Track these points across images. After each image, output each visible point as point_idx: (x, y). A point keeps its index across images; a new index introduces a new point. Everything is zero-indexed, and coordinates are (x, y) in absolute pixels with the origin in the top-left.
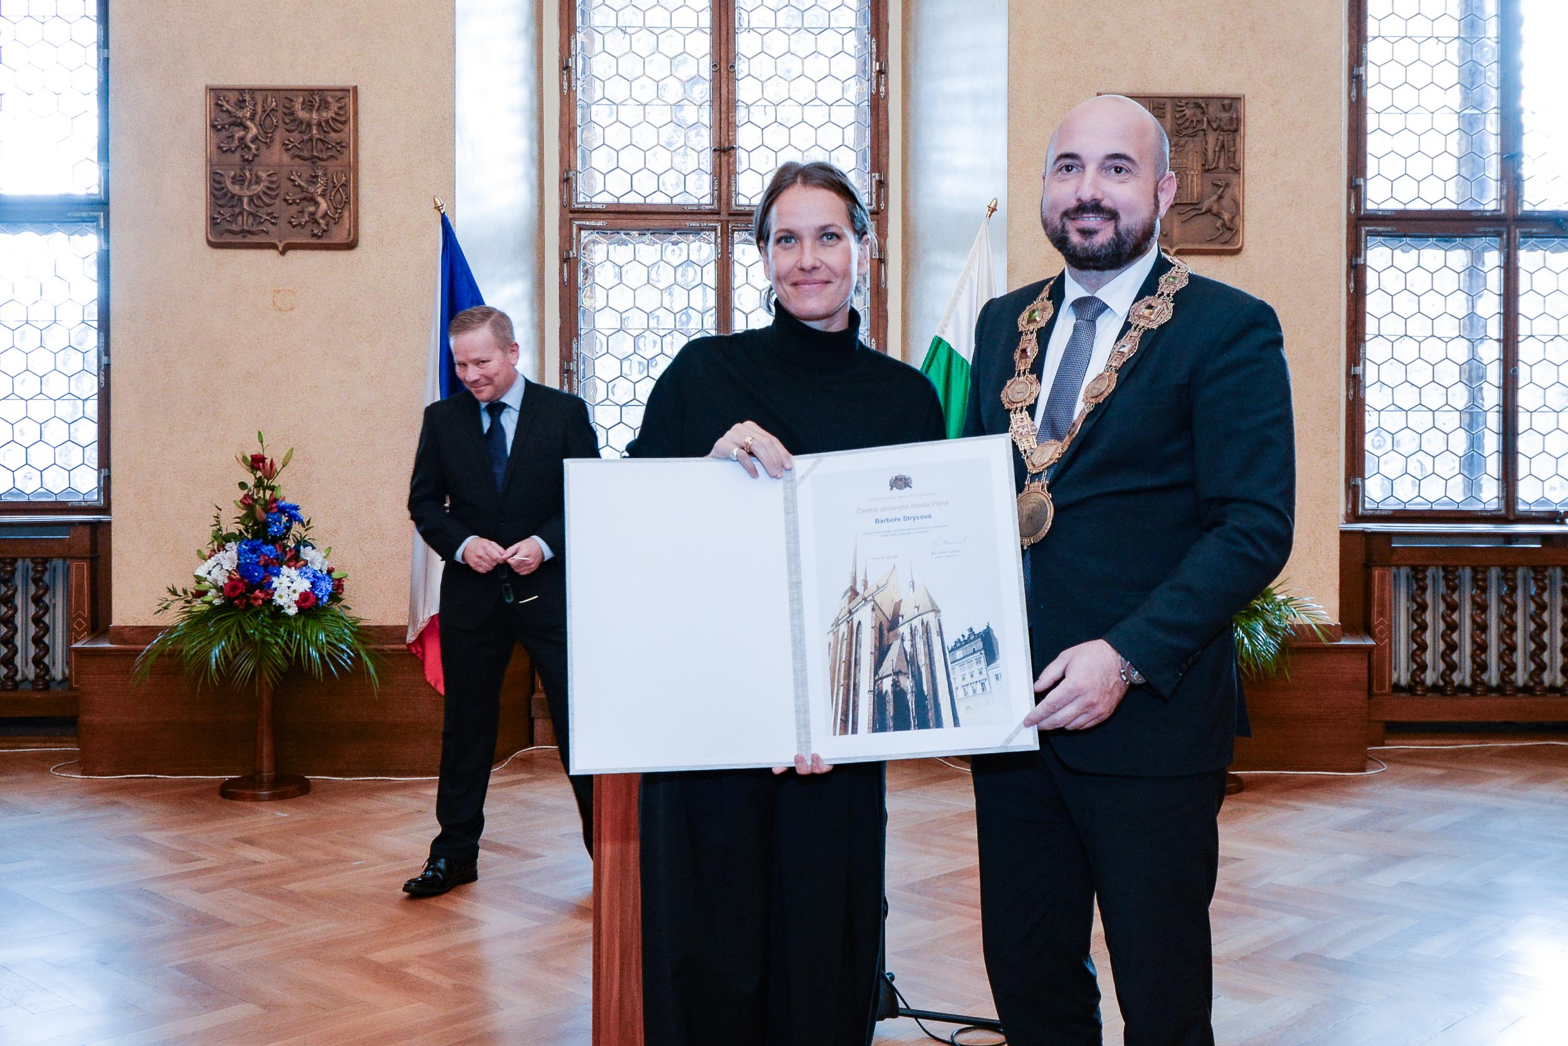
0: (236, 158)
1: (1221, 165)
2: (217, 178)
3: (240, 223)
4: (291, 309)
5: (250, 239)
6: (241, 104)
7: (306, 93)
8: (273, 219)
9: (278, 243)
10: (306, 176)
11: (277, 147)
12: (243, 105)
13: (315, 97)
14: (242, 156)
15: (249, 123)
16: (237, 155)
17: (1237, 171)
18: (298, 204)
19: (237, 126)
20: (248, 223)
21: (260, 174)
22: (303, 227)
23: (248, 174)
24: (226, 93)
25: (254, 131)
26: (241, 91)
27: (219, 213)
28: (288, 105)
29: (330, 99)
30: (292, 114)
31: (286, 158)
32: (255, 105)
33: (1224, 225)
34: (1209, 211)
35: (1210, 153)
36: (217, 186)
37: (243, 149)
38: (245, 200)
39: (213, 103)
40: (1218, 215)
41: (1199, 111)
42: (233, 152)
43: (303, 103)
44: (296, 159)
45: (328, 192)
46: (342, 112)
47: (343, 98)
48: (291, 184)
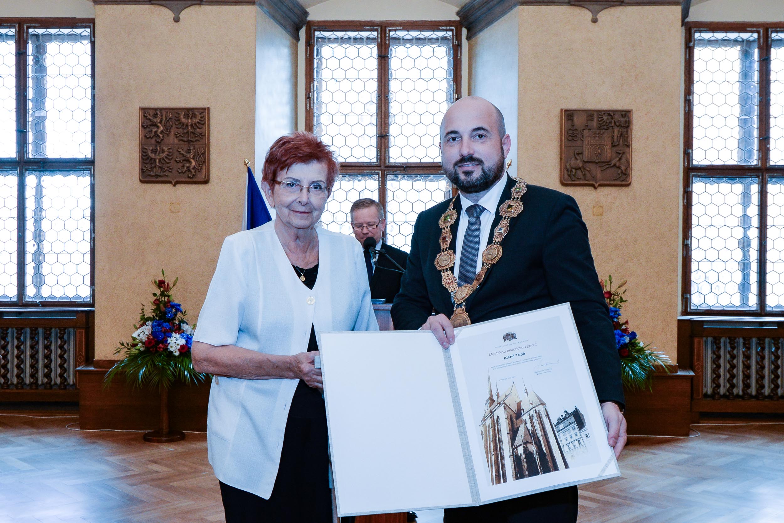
0: (153, 141)
1: (621, 143)
2: (145, 151)
3: (155, 171)
4: (178, 212)
5: (159, 179)
6: (155, 115)
7: (186, 110)
8: (170, 170)
9: (172, 181)
10: (185, 149)
11: (172, 136)
12: (156, 116)
13: (190, 112)
14: (156, 140)
15: (159, 125)
16: (154, 139)
17: (628, 146)
18: (181, 163)
19: (153, 126)
20: (157, 171)
21: (164, 148)
22: (184, 173)
23: (158, 148)
24: (149, 111)
25: (161, 128)
26: (156, 109)
27: (145, 167)
28: (177, 116)
29: (197, 113)
30: (179, 120)
31: (176, 141)
32: (162, 116)
33: (622, 172)
34: (615, 165)
35: (615, 138)
36: (145, 154)
37: (156, 137)
38: (157, 161)
39: (143, 115)
40: (619, 167)
41: (610, 117)
42: (152, 138)
43: (184, 115)
44: (181, 141)
45: (195, 157)
46: (202, 119)
47: (203, 113)
48: (178, 153)
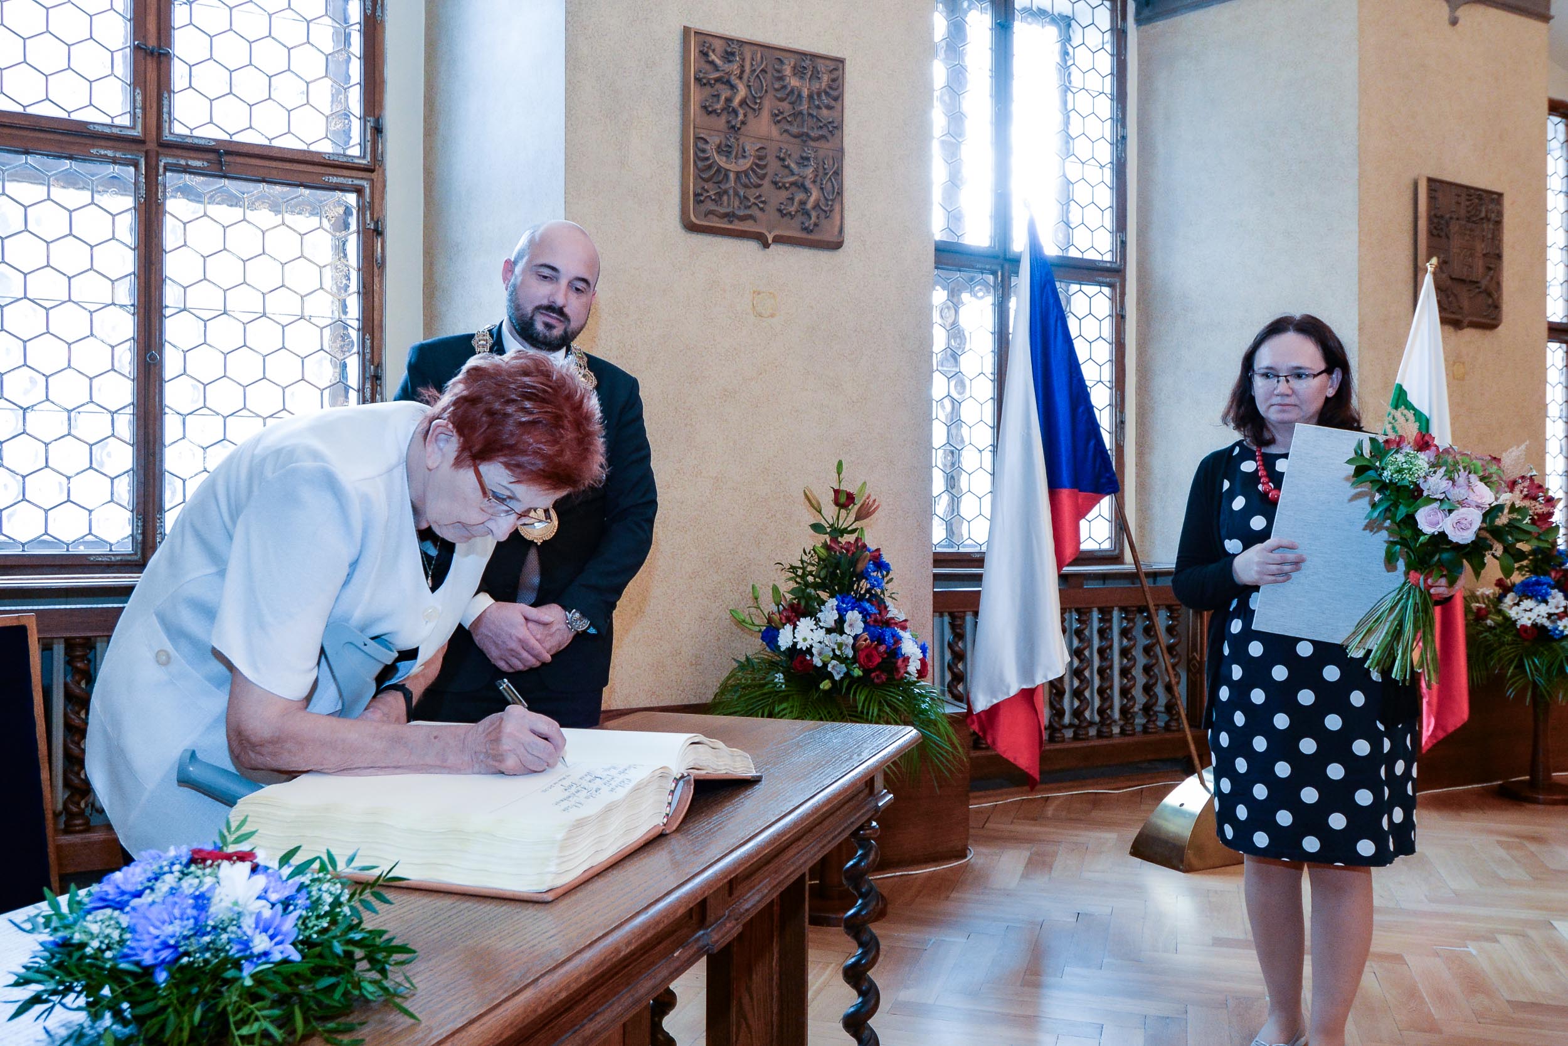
0: (721, 123)
1: (1490, 251)
2: (701, 145)
3: (725, 203)
4: (772, 316)
5: (736, 226)
6: (728, 56)
7: (796, 56)
8: (762, 203)
9: (767, 234)
10: (796, 156)
11: (765, 114)
12: (731, 58)
13: (807, 63)
14: (728, 122)
15: (737, 82)
16: (723, 119)
17: (1500, 257)
18: (787, 189)
19: (723, 83)
20: (730, 204)
21: (748, 145)
22: (792, 217)
23: (734, 144)
24: (710, 39)
25: (742, 91)
26: (729, 41)
27: (703, 188)
28: (778, 67)
29: (822, 68)
30: (783, 79)
31: (775, 132)
32: (743, 60)
33: (1493, 303)
34: (1485, 290)
36: (702, 155)
37: (728, 113)
38: (732, 176)
39: (697, 51)
40: (1490, 295)
41: (1480, 202)
42: (719, 115)
43: (794, 68)
44: (785, 135)
45: (818, 179)
46: (835, 85)
47: (836, 69)
48: (780, 163)
